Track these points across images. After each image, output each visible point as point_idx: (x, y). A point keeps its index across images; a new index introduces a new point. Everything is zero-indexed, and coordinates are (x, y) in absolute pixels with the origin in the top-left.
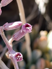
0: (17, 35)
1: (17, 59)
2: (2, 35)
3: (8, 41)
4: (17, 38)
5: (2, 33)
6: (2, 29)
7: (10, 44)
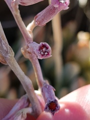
0: (42, 15)
1: (42, 53)
2: (16, 16)
3: (26, 26)
4: (43, 20)
5: (16, 11)
6: (16, 4)
7: (28, 33)
